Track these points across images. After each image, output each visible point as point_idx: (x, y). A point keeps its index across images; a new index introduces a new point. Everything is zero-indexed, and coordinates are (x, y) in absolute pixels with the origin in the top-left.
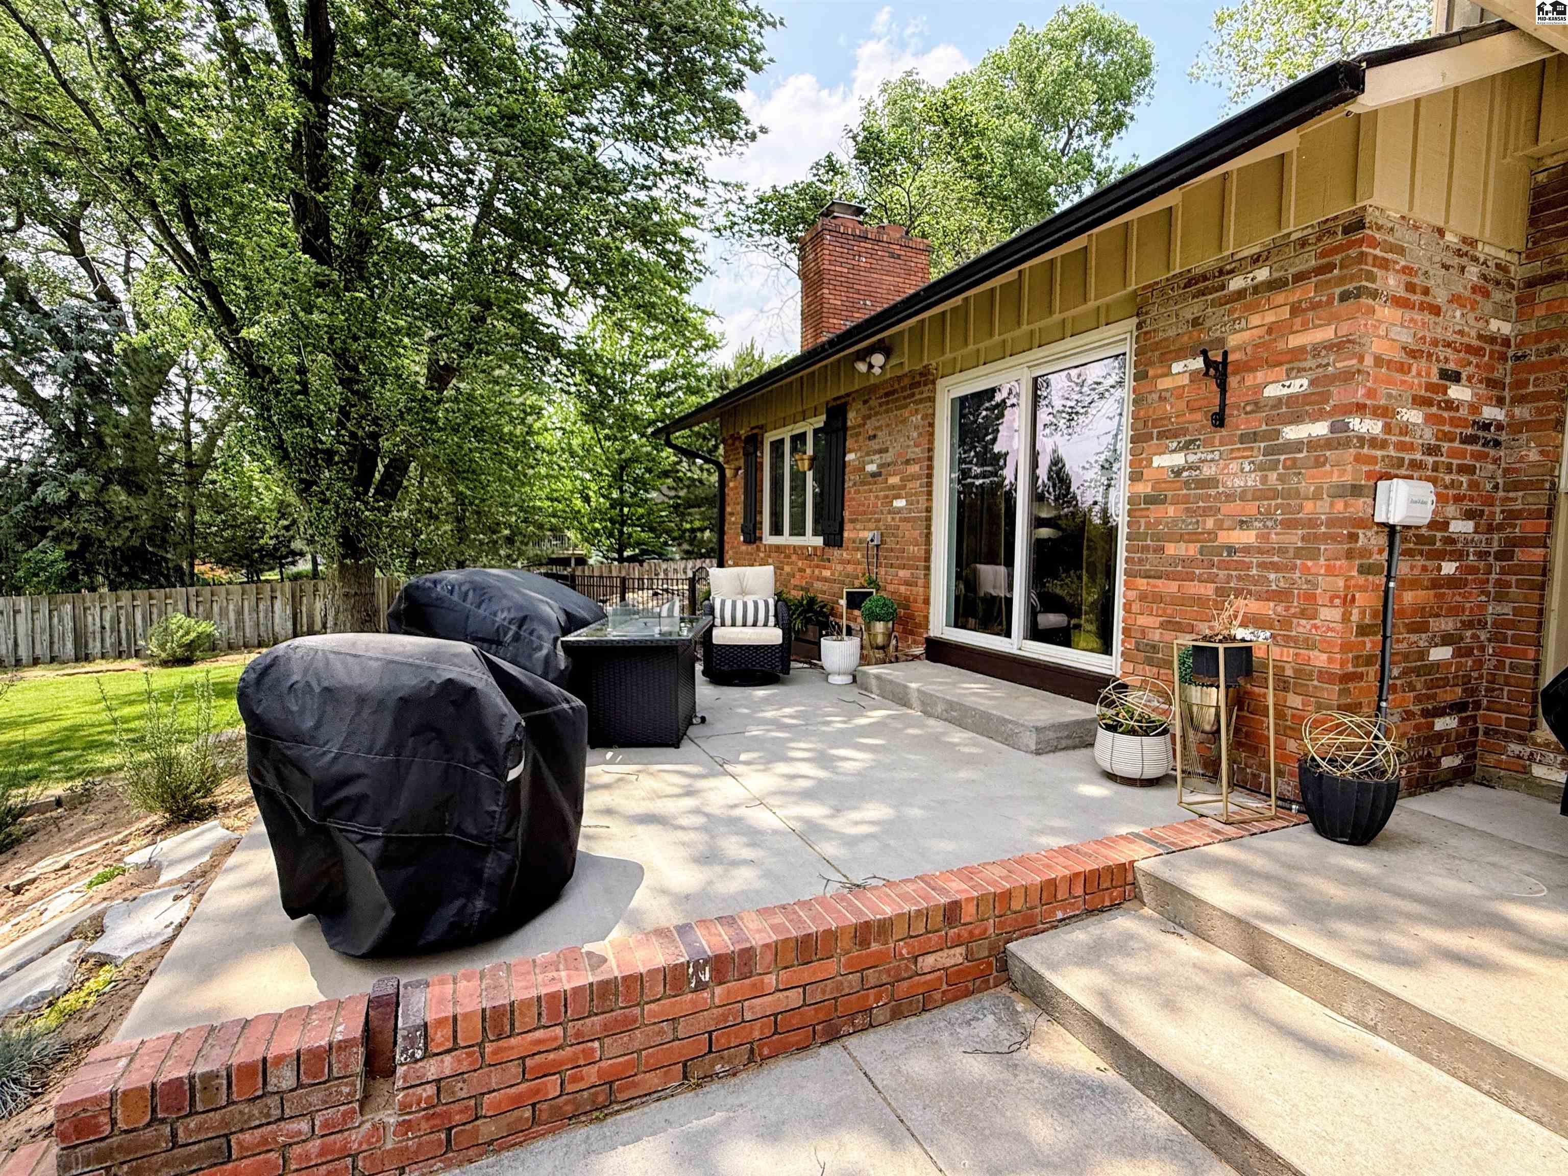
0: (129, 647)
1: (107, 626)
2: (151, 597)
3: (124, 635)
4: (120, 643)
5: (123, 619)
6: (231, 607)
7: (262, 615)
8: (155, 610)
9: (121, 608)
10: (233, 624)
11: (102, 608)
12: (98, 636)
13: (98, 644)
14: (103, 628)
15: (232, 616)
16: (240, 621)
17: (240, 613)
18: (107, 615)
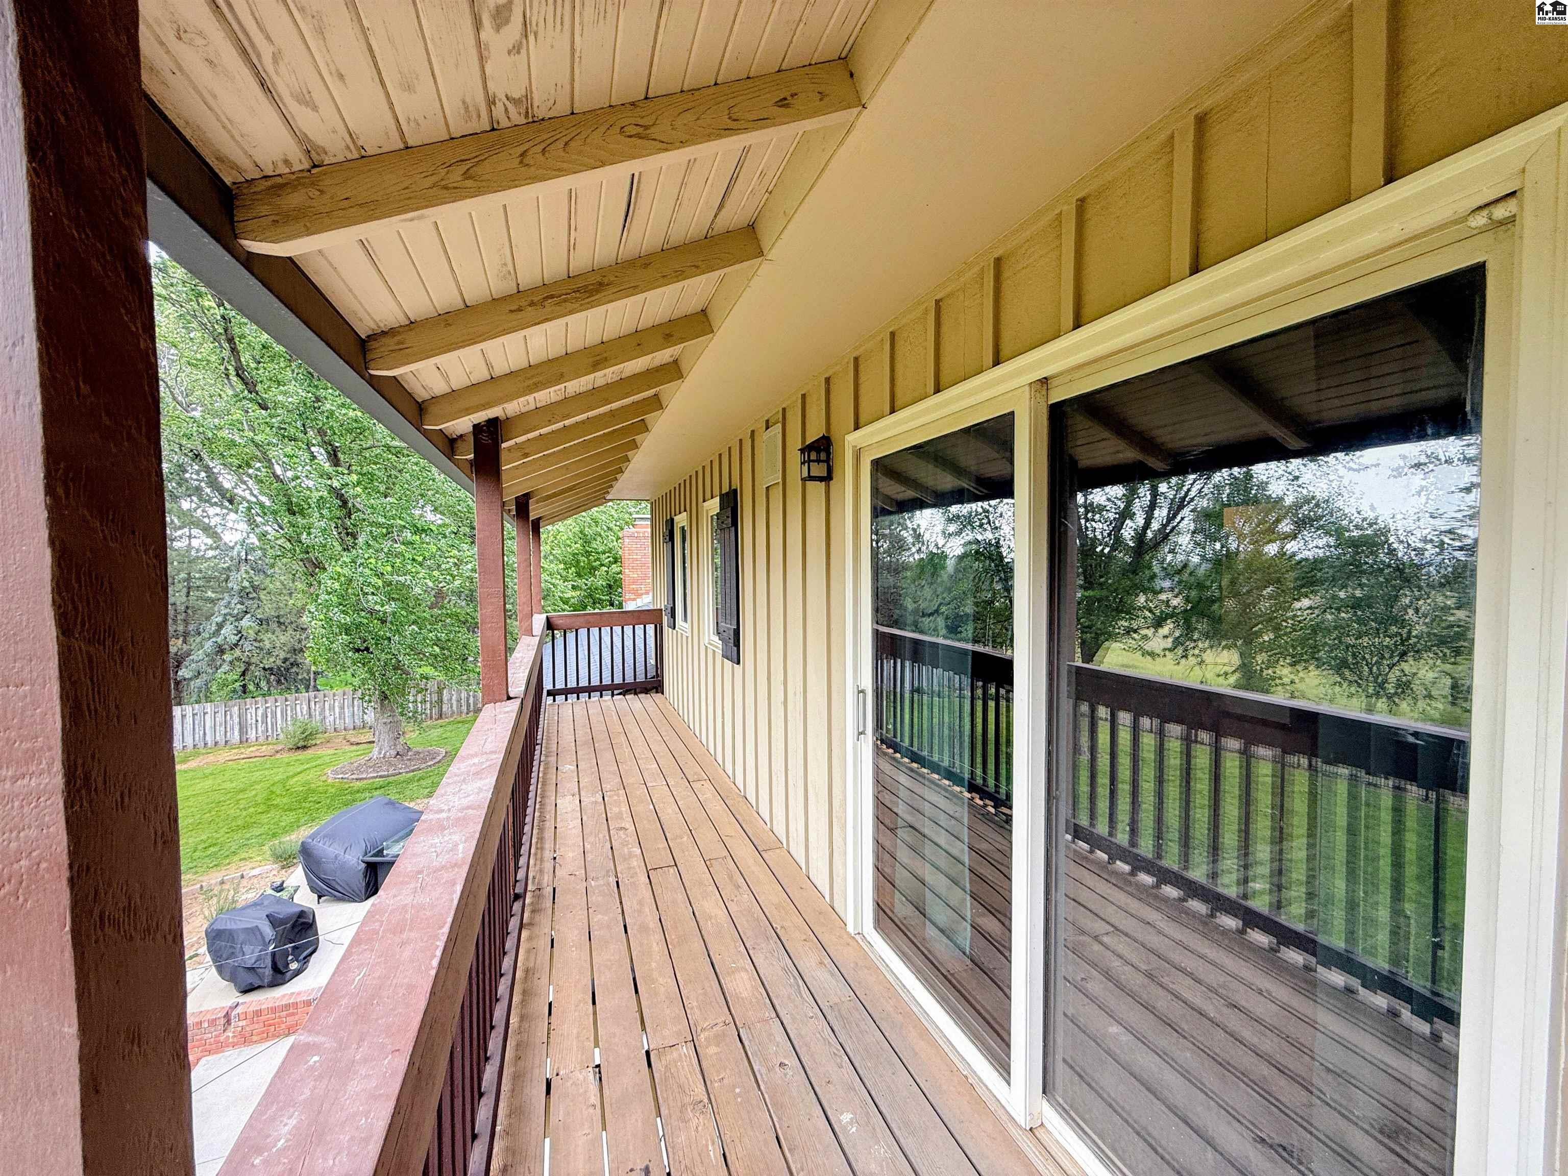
0: (273, 733)
1: (259, 719)
2: (286, 700)
3: (270, 726)
4: (267, 731)
5: (269, 715)
6: (337, 704)
7: (356, 708)
8: (289, 708)
9: (267, 708)
10: (337, 715)
11: (256, 709)
12: (254, 726)
13: (254, 732)
14: (257, 721)
15: (337, 710)
16: (342, 713)
17: (342, 708)
18: (260, 712)
